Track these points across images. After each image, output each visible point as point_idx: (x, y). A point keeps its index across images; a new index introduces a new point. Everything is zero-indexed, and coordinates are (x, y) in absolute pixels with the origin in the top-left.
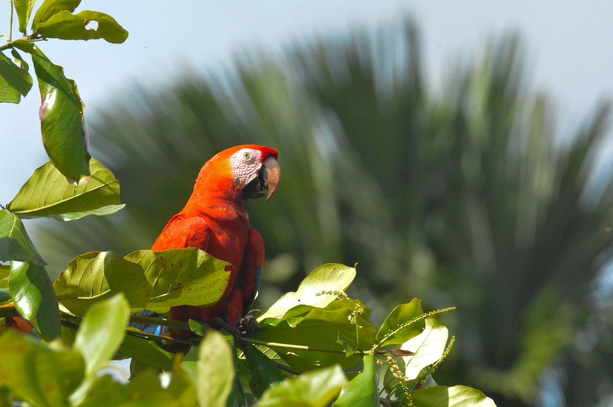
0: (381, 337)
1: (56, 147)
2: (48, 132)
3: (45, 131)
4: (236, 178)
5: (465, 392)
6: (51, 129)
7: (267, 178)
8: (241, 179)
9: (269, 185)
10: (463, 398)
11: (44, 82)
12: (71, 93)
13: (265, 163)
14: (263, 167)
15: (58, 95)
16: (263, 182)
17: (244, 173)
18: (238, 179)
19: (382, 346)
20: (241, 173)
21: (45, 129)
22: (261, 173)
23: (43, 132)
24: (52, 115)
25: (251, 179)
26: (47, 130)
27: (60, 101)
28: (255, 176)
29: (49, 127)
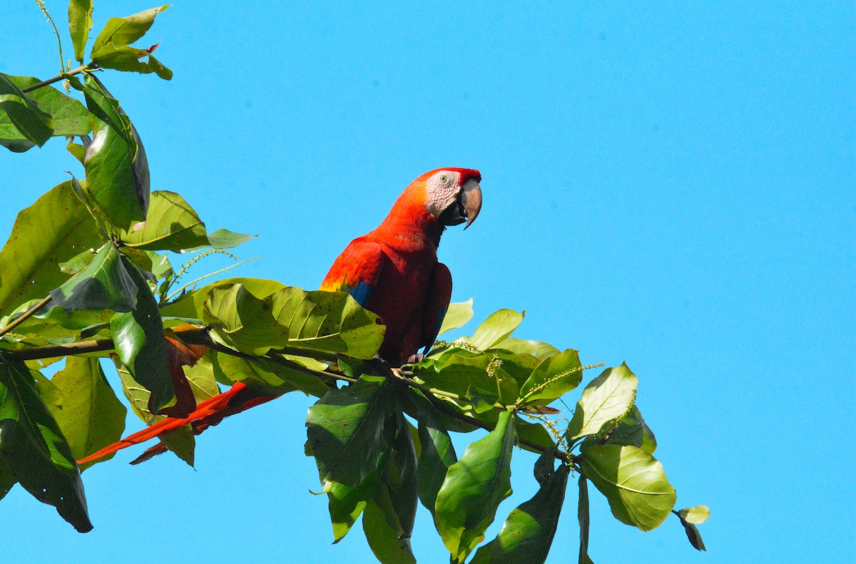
0: (526, 391)
1: (101, 192)
2: (92, 175)
3: (89, 174)
4: (430, 204)
5: (635, 454)
6: (97, 172)
7: (465, 202)
8: (436, 205)
9: (468, 212)
10: (634, 459)
11: (96, 118)
12: (124, 131)
13: (464, 186)
14: (462, 191)
15: (110, 132)
16: (462, 208)
17: (440, 198)
18: (433, 205)
19: (528, 401)
20: (436, 199)
21: (89, 172)
22: (459, 197)
23: (87, 176)
24: (98, 156)
25: (449, 204)
26: (91, 173)
27: (110, 141)
28: (452, 200)
29: (94, 170)
